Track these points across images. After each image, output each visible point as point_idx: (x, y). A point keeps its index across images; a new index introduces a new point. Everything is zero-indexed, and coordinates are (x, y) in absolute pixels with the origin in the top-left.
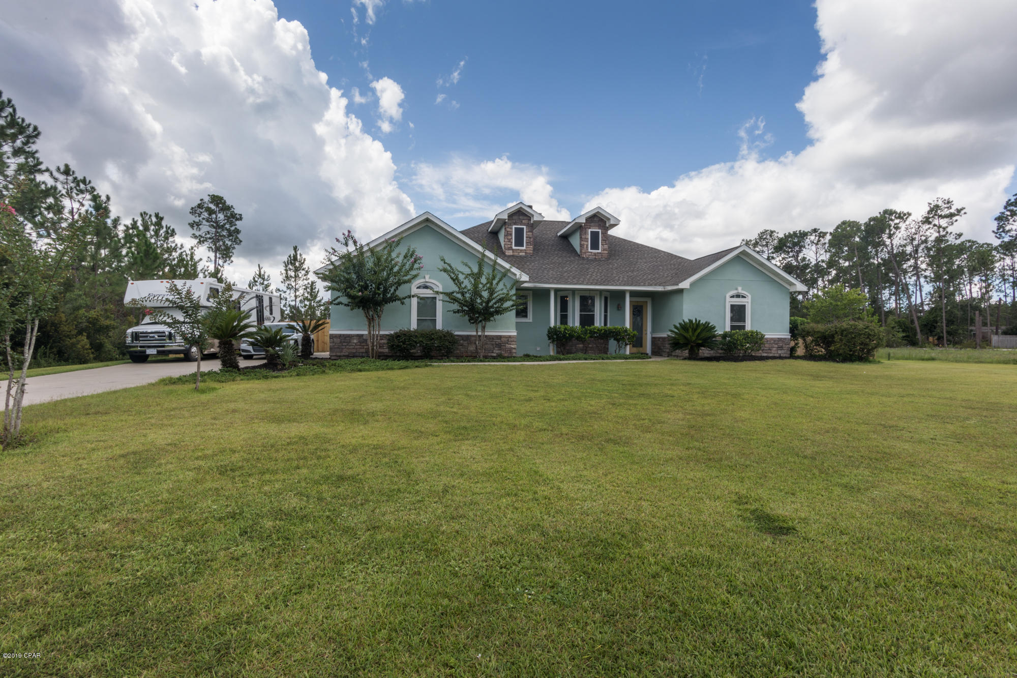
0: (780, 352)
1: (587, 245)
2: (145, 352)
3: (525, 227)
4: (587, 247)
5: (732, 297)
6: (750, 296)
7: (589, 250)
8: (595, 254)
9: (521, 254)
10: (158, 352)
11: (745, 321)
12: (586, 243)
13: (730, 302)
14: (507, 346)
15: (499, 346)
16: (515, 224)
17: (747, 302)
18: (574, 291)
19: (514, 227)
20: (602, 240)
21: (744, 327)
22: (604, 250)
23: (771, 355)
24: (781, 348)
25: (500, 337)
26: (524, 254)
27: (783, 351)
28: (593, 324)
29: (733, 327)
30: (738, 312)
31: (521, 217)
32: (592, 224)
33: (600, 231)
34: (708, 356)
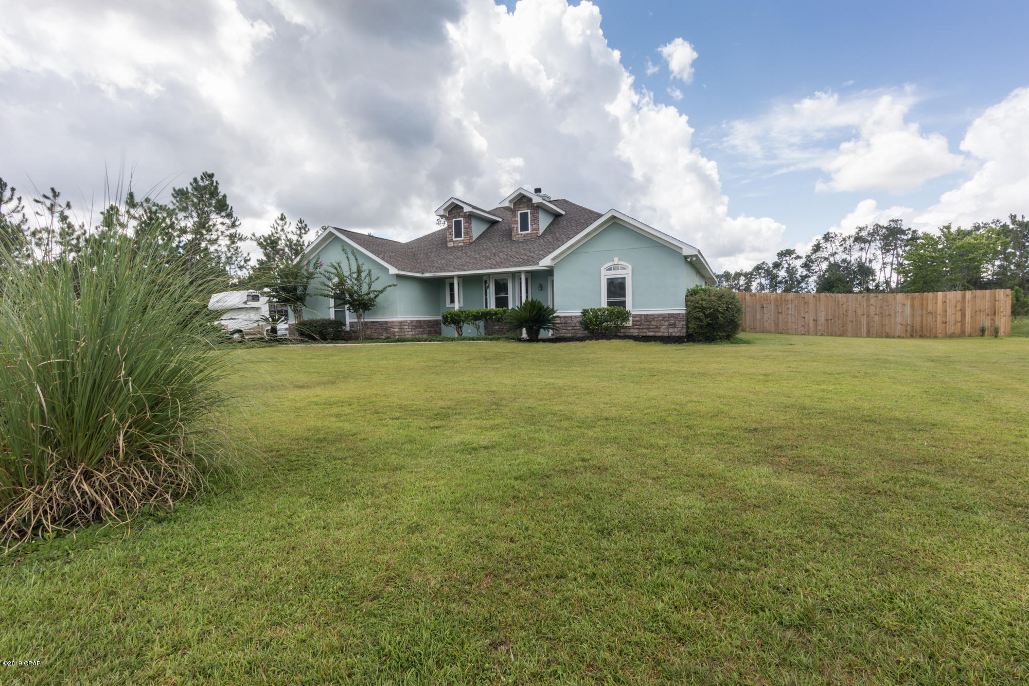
0: (671, 330)
1: (517, 227)
3: (462, 219)
4: (517, 230)
5: (610, 269)
6: (630, 267)
7: (520, 232)
8: (525, 235)
9: (460, 244)
11: (624, 296)
12: (516, 226)
13: (605, 275)
14: (392, 330)
16: (454, 217)
17: (626, 272)
18: (489, 275)
19: (453, 220)
20: (532, 220)
21: (624, 304)
22: (533, 230)
23: (659, 334)
24: (674, 325)
25: (386, 323)
26: (462, 244)
27: (676, 330)
28: (507, 306)
29: (610, 304)
30: (616, 288)
31: (457, 211)
32: (521, 206)
33: (529, 211)
34: (583, 335)
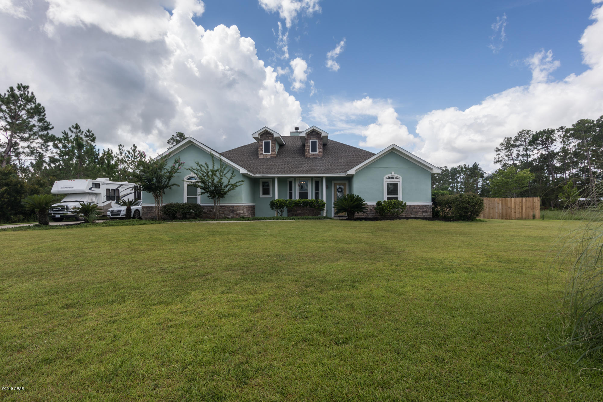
0: (424, 214)
1: (309, 150)
2: (55, 216)
3: (270, 141)
5: (389, 178)
6: (401, 178)
7: (310, 153)
8: (314, 155)
9: (268, 157)
10: (61, 216)
11: (397, 194)
12: (308, 148)
13: (386, 182)
14: (238, 212)
15: (233, 212)
16: (264, 140)
17: (399, 181)
18: (295, 178)
19: (264, 141)
20: (318, 146)
21: (397, 198)
22: (319, 152)
23: (417, 216)
24: (426, 212)
25: (233, 207)
26: (270, 157)
27: (427, 214)
30: (393, 189)
31: (268, 136)
32: (312, 137)
33: (317, 140)
